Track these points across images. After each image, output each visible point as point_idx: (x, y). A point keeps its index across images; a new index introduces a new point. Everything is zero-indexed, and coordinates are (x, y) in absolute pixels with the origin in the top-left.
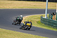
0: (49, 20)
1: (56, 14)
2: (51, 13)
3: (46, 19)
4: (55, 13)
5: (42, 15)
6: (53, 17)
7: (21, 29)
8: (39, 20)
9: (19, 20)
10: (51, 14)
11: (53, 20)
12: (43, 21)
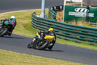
0: (48, 21)
1: (63, 8)
2: (53, 7)
3: (43, 20)
4: (61, 7)
5: (35, 10)
6: (57, 16)
7: (30, 48)
8: (29, 21)
9: (9, 27)
10: (53, 9)
11: (58, 21)
12: (37, 24)
